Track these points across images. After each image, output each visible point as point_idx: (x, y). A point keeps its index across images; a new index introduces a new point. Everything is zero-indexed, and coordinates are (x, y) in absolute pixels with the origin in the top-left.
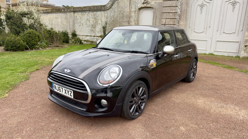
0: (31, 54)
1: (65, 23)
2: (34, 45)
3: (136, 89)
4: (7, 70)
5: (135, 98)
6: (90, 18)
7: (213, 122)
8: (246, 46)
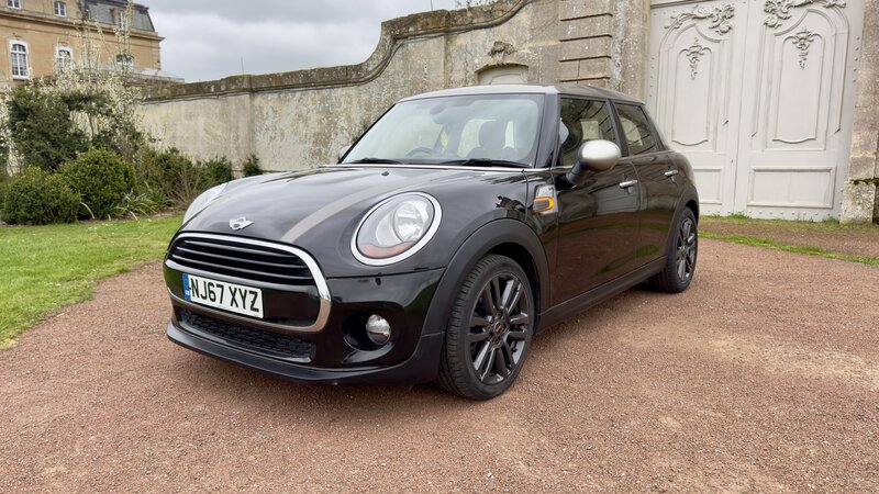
0: (99, 232)
1: (219, 133)
2: (109, 202)
3: (491, 284)
4: (11, 274)
5: (490, 318)
6: (308, 112)
7: (778, 400)
8: (856, 182)
